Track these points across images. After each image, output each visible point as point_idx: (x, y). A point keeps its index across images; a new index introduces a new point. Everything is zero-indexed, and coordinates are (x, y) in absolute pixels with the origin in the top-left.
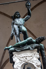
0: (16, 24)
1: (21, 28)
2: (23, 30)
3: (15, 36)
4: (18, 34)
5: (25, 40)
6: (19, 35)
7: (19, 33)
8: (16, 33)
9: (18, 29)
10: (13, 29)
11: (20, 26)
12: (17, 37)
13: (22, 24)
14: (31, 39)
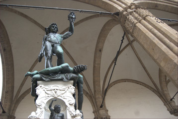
0: (50, 41)
1: (56, 48)
2: (58, 51)
3: (45, 58)
4: (49, 55)
5: (58, 67)
6: (51, 57)
7: (52, 55)
8: (47, 54)
9: (52, 48)
10: (44, 47)
11: (55, 45)
12: (48, 59)
13: (59, 43)
14: (67, 66)
